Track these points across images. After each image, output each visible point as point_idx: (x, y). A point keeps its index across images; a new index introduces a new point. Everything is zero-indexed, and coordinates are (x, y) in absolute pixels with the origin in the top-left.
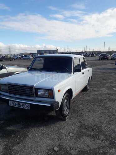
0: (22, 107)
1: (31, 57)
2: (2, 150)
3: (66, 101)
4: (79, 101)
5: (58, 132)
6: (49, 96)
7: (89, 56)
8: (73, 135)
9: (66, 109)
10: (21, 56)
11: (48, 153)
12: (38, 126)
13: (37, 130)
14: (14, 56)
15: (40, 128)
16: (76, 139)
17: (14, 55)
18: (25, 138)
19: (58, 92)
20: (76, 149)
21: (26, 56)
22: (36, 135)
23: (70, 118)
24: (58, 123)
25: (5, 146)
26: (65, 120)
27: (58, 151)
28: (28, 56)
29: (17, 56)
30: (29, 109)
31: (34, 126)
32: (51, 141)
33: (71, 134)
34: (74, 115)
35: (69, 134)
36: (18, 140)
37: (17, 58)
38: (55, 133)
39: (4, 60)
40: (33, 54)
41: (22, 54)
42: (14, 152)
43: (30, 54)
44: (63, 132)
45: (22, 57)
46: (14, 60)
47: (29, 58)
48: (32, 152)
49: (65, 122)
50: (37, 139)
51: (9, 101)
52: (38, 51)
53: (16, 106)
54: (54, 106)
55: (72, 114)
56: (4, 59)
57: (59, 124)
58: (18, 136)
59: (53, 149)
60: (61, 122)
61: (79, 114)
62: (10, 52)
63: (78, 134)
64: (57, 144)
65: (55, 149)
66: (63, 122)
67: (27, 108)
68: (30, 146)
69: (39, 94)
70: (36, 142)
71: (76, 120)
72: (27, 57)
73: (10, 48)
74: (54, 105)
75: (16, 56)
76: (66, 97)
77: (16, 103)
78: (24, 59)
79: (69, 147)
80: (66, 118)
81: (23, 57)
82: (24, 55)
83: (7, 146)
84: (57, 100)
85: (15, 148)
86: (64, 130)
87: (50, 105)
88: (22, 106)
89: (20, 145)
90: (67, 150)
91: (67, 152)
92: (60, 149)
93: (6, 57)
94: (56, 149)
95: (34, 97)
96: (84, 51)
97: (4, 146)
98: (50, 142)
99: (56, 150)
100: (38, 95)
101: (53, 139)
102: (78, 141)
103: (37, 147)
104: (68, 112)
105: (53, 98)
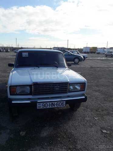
7: (3, 51)
30: (64, 106)
51: (38, 104)
77: (48, 103)
87: (84, 97)
95: (67, 93)
105: (84, 90)
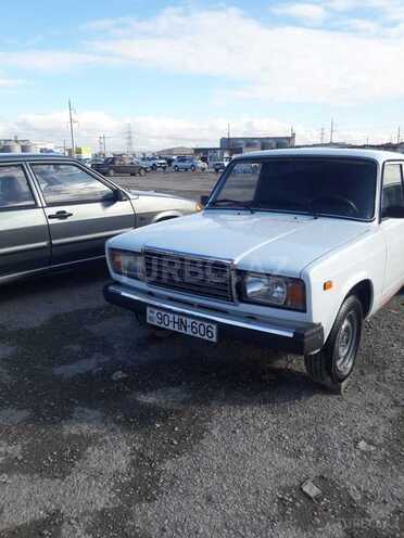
0: (189, 332)
1: (201, 164)
2: (125, 466)
3: (346, 323)
4: (389, 327)
5: (313, 430)
6: (289, 303)
8: (372, 448)
9: (343, 352)
10: (166, 159)
11: (282, 499)
12: (242, 403)
13: (239, 415)
14: (143, 159)
15: (248, 411)
16: (383, 463)
17: (144, 154)
18: (199, 437)
19: (325, 289)
20: (385, 502)
21: (182, 159)
22: (234, 432)
23: (356, 386)
24: (311, 399)
25: (134, 457)
26: (337, 391)
27: (319, 499)
28: (191, 160)
29: (153, 159)
30: (214, 339)
31: (225, 400)
32: (289, 460)
33: (362, 445)
34: (372, 377)
35: (356, 443)
36: (175, 442)
37: (154, 167)
38: (302, 433)
39: (112, 172)
40: (205, 151)
41: (170, 151)
42: (165, 480)
43: (197, 151)
44: (333, 432)
45: (170, 161)
46: (142, 171)
47: (193, 167)
48: (226, 489)
49: (336, 397)
50: (241, 448)
51: (148, 309)
52: (223, 141)
53: (171, 327)
54: (306, 340)
55: (362, 374)
56: (111, 168)
57: (316, 404)
58: (176, 429)
59: (301, 489)
60: (324, 398)
61: (388, 373)
62: (130, 144)
63: (391, 448)
64: (313, 472)
65: (306, 489)
66: (333, 399)
67: (206, 337)
68: (218, 467)
69: (249, 291)
70: (237, 455)
71: (381, 395)
72: (187, 164)
73: (129, 132)
74: (307, 334)
75: (149, 159)
76: (348, 310)
77: (171, 316)
78: (177, 170)
79: (359, 489)
80: (344, 384)
81: (173, 164)
82: (174, 157)
83: (142, 456)
84: (316, 320)
85: (168, 465)
86: (335, 428)
87: (291, 335)
88: (189, 329)
89: (184, 458)
90: (351, 499)
91: (352, 506)
92: (326, 492)
93: (117, 162)
94: (311, 489)
95: (232, 301)
96: (395, 142)
97: (132, 454)
98: (286, 463)
99: (312, 495)
100: (246, 296)
101: (297, 454)
102: (392, 471)
103: (243, 475)
104: (350, 365)
105: (304, 311)
